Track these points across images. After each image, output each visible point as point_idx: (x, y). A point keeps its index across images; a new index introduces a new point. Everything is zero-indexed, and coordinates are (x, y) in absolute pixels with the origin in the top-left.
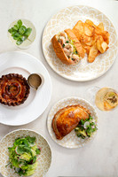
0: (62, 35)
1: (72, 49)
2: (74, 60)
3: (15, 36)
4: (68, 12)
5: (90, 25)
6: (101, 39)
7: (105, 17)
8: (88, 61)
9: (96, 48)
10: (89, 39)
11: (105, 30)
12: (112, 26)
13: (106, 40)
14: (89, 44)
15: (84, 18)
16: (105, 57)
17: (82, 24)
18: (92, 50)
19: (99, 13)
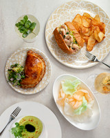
0: (62, 27)
1: (72, 39)
2: (74, 49)
3: (21, 30)
4: (67, 7)
5: (87, 17)
6: (98, 29)
7: (101, 10)
8: (87, 50)
9: (94, 38)
10: (87, 30)
11: (101, 21)
12: (107, 17)
13: (102, 30)
14: (87, 35)
15: (82, 11)
16: (103, 46)
17: (81, 17)
18: (90, 40)
19: (95, 6)
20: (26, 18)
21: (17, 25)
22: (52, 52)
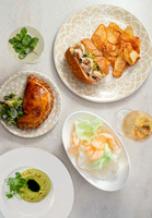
1: (92, 64)
2: (95, 78)
3: (17, 49)
4: (86, 14)
5: (114, 29)
6: (130, 47)
7: (134, 18)
8: (113, 76)
9: (123, 59)
10: (114, 47)
11: (135, 35)
12: (144, 29)
13: (135, 48)
14: (114, 54)
15: (107, 20)
16: (136, 71)
17: (105, 29)
18: (118, 62)
19: (127, 13)
20: (24, 31)
21: (10, 41)
22: (62, 78)
